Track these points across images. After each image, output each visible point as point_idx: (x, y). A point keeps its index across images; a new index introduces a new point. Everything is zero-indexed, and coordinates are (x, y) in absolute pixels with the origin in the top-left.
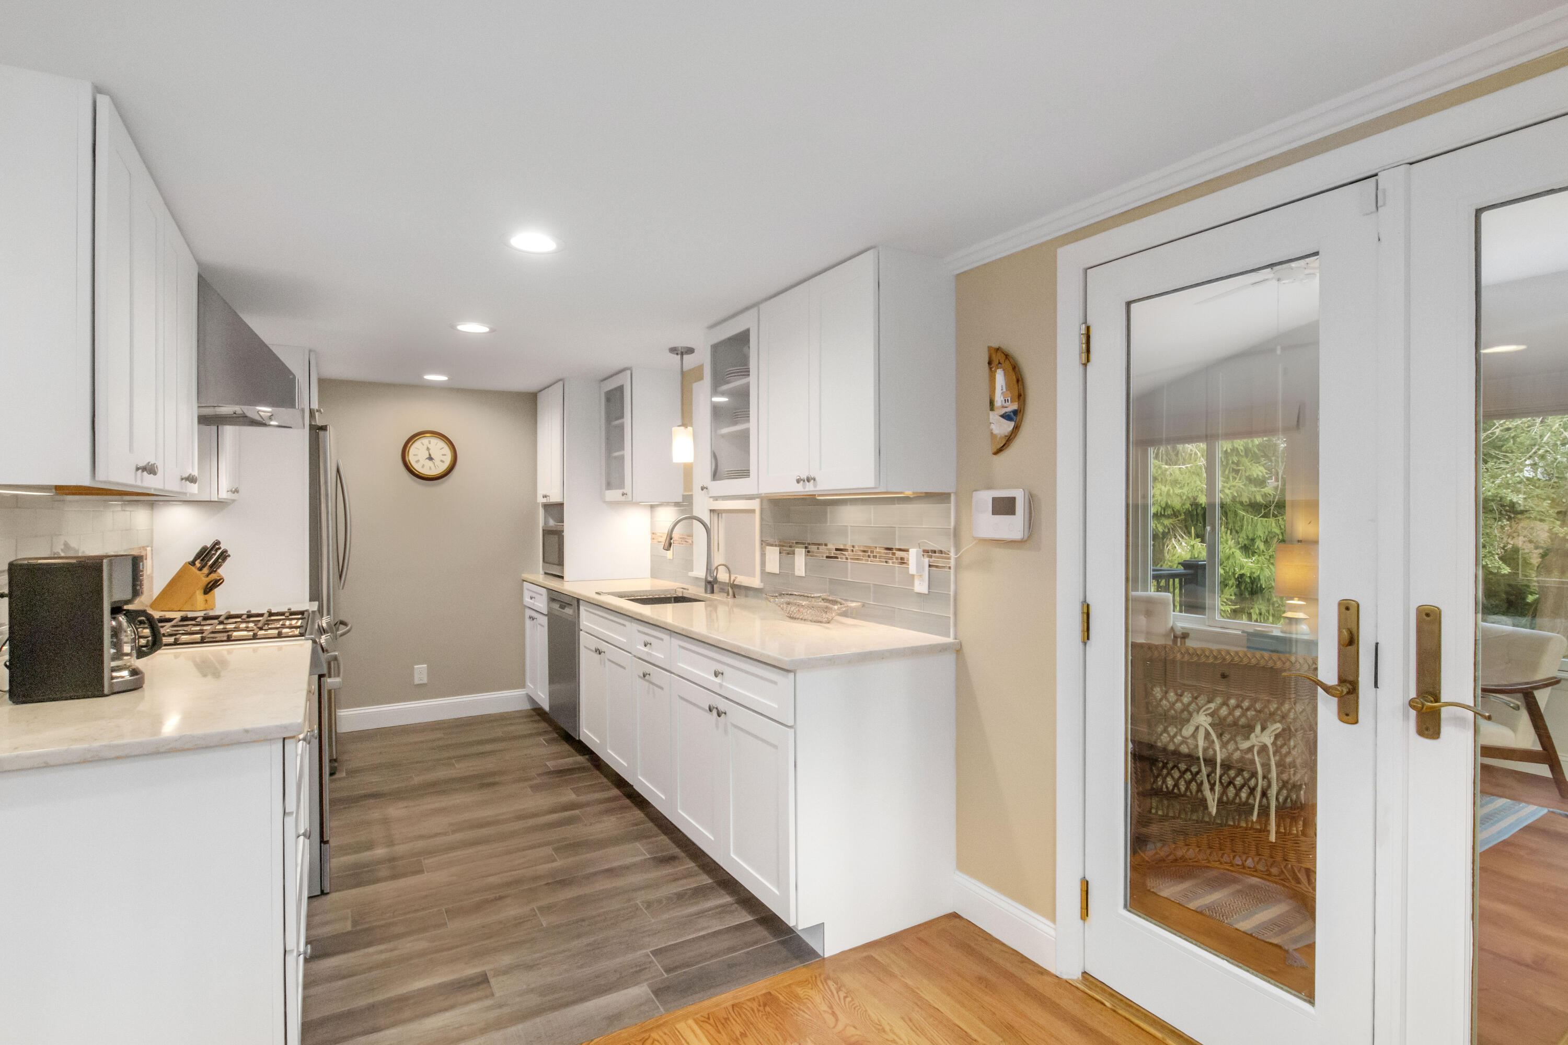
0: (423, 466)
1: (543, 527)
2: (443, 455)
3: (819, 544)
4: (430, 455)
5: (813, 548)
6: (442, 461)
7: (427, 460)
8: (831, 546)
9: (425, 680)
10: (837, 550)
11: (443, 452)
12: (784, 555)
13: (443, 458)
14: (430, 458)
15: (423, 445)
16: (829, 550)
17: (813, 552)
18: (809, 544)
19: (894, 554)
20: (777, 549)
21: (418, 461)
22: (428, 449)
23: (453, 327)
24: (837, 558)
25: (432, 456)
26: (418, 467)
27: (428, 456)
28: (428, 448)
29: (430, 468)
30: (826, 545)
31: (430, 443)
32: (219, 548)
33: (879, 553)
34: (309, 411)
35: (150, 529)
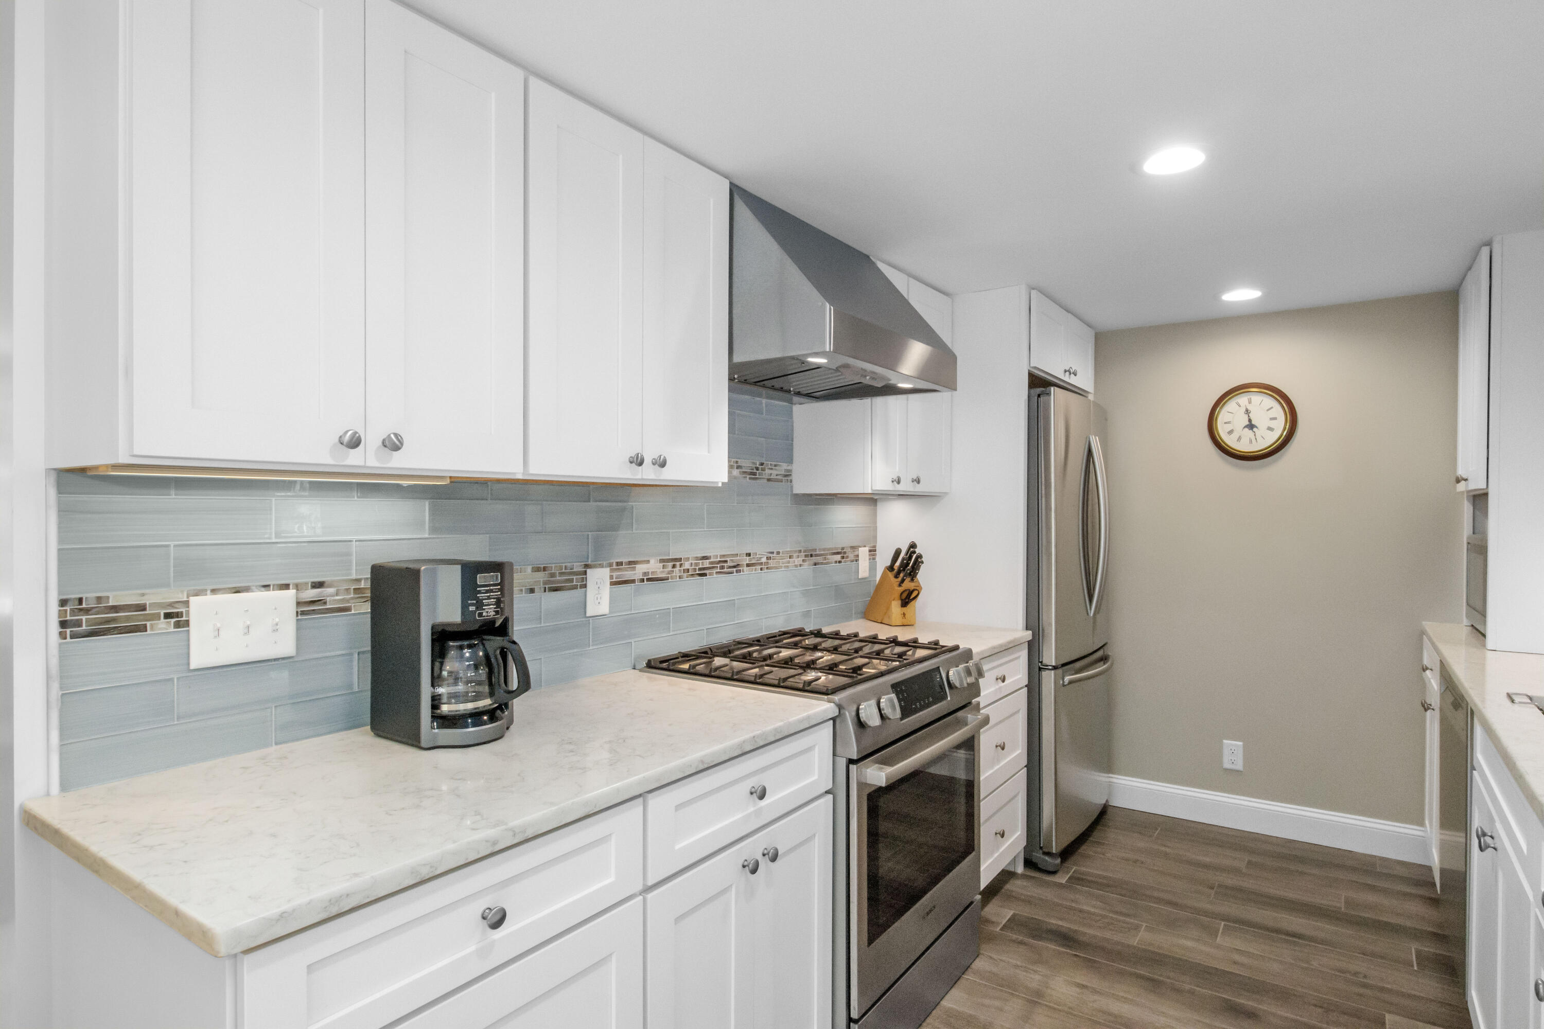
0: (1239, 439)
1: (1468, 538)
2: (1272, 419)
4: (1250, 420)
6: (1270, 429)
7: (1246, 429)
9: (1239, 766)
11: (1272, 414)
13: (1273, 424)
14: (1251, 426)
15: (1240, 406)
21: (1231, 432)
22: (1247, 412)
23: (1134, 168)
25: (1253, 423)
26: (1230, 441)
27: (1247, 423)
28: (1247, 410)
29: (1251, 441)
31: (1250, 402)
32: (914, 552)
34: (1029, 370)
35: (868, 527)
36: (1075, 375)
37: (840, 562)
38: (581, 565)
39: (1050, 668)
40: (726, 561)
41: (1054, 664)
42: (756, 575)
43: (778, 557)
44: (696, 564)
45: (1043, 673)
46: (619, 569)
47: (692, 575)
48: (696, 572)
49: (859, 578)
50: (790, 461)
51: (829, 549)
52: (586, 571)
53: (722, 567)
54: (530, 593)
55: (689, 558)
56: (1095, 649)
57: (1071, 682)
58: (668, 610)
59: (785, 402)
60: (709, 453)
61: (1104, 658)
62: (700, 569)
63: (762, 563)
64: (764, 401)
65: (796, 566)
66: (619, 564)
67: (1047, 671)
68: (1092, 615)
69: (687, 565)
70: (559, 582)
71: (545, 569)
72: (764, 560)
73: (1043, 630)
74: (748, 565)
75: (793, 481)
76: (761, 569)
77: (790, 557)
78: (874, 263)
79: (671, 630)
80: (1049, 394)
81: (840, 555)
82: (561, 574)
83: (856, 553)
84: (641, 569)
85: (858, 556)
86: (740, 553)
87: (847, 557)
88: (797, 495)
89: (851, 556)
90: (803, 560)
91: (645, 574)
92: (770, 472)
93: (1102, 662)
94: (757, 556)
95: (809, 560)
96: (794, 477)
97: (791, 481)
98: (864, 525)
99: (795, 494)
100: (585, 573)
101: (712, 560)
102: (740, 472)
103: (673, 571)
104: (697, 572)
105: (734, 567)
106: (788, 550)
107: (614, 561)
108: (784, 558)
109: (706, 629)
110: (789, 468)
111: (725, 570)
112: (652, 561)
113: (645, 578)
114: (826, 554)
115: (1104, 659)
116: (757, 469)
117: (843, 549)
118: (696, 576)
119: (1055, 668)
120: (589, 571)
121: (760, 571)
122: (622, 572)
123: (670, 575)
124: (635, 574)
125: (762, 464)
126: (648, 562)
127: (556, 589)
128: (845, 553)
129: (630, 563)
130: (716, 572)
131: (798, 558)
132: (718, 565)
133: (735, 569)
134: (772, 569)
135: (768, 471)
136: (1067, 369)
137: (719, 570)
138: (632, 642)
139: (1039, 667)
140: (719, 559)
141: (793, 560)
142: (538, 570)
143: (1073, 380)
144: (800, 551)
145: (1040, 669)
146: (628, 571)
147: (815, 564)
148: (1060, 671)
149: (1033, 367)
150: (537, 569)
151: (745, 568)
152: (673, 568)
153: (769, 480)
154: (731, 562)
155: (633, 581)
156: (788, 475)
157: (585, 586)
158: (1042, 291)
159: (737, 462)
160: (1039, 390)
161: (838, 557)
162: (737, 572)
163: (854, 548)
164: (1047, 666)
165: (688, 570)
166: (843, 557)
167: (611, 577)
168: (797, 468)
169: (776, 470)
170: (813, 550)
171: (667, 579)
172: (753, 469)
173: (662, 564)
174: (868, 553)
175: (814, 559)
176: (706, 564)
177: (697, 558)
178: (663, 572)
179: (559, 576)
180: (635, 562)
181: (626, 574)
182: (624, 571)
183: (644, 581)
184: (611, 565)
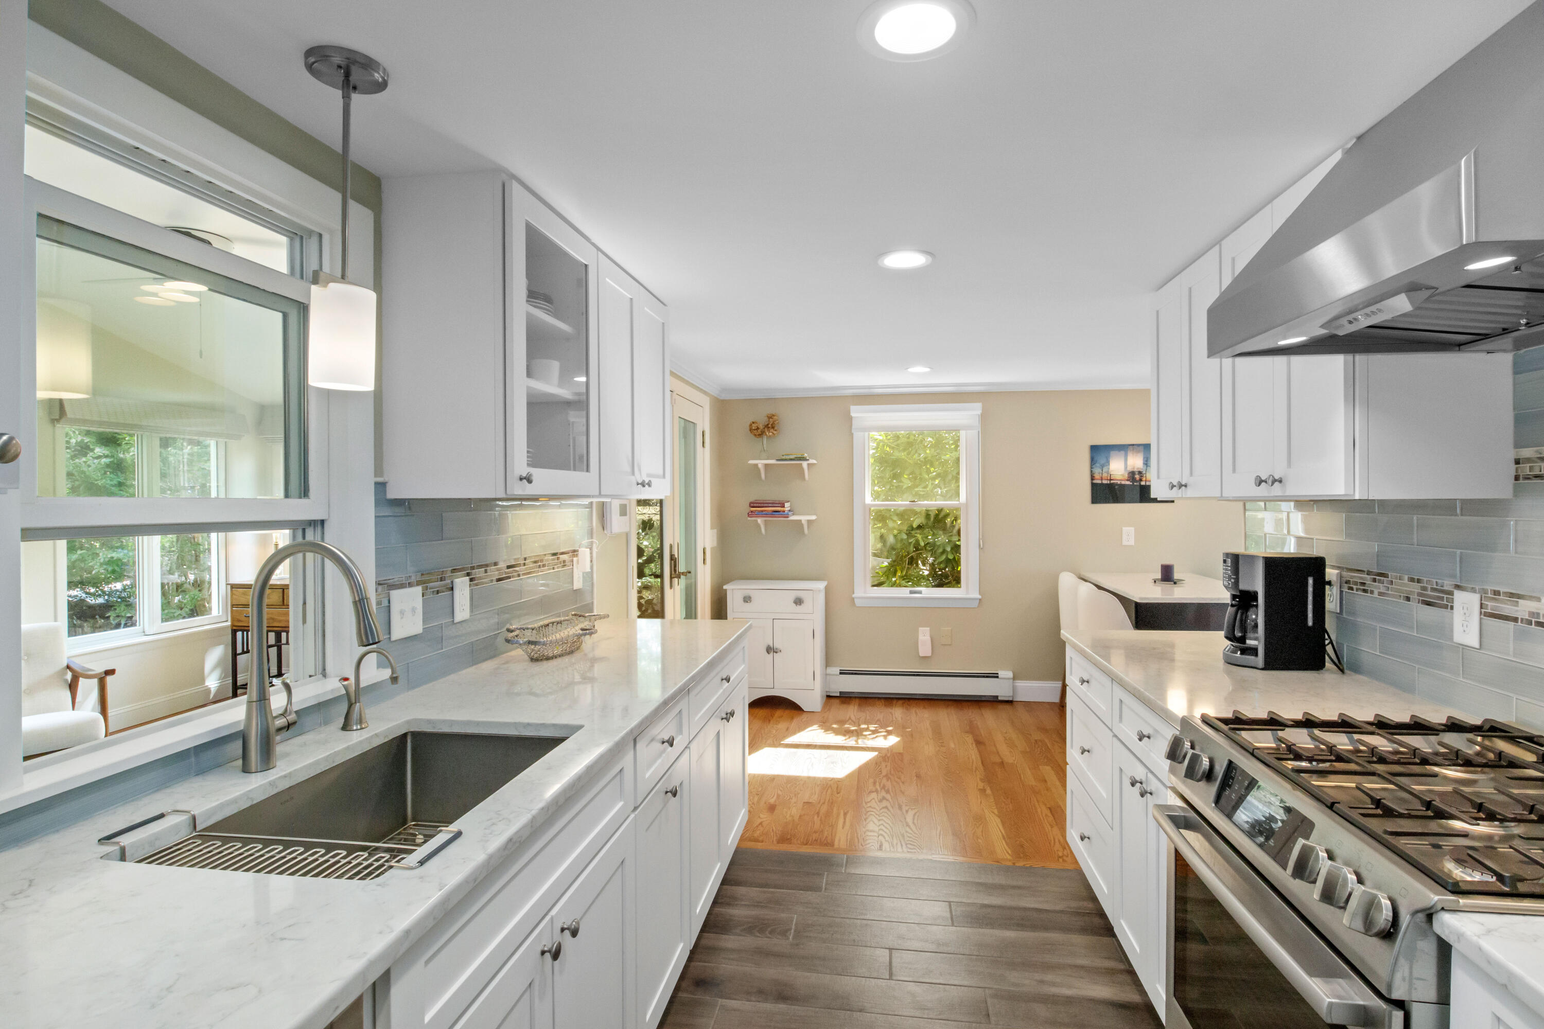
3: (487, 566)
5: (478, 573)
8: (502, 565)
10: (509, 567)
12: (429, 596)
16: (498, 570)
17: (480, 578)
18: (473, 568)
19: (558, 558)
20: (418, 590)
24: (509, 578)
30: (496, 564)
33: (547, 560)
38: (1452, 585)
46: (1495, 599)
52: (1453, 592)
54: (1406, 601)
66: (1496, 593)
70: (1431, 597)
71: (1419, 581)
82: (1433, 590)
84: (1524, 608)
91: (1532, 614)
107: (1490, 588)
113: (1533, 620)
120: (1456, 592)
122: (1498, 603)
124: (1517, 611)
126: (1539, 599)
127: (1429, 604)
129: (1512, 595)
146: (1505, 604)
150: (1412, 580)
155: (1515, 620)
157: (1451, 608)
167: (1481, 606)
179: (1431, 591)
180: (1519, 597)
181: (1505, 608)
182: (1501, 603)
183: (1530, 623)
184: (1485, 592)
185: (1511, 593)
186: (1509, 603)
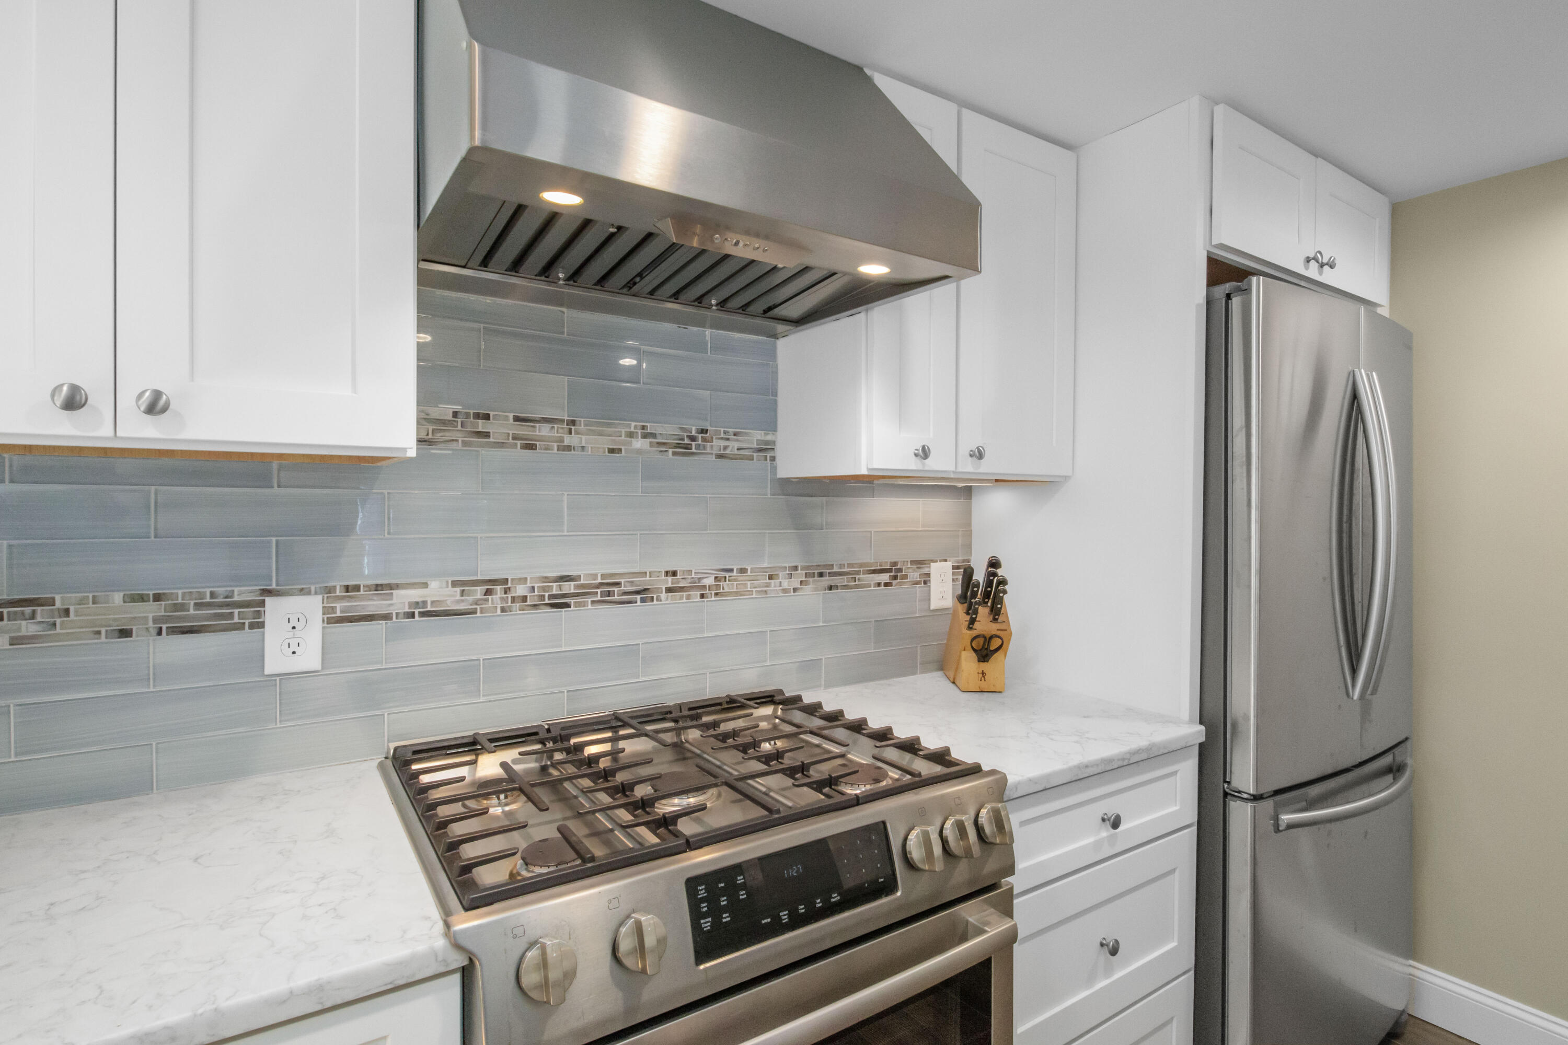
34: (1208, 252)
35: (955, 531)
36: (1331, 267)
37: (886, 585)
38: (253, 591)
39: (1245, 796)
40: (618, 584)
41: (1252, 792)
42: (688, 604)
43: (742, 577)
44: (544, 589)
45: (1232, 803)
46: (350, 597)
47: (535, 605)
48: (544, 600)
49: (931, 609)
50: (771, 425)
51: (861, 565)
52: (264, 601)
53: (609, 594)
54: (119, 638)
55: (526, 579)
56: (1365, 758)
57: (1291, 826)
58: (476, 662)
59: (762, 335)
60: (355, 393)
61: (1394, 768)
62: (551, 597)
63: (705, 586)
64: (708, 332)
65: (785, 591)
66: (351, 588)
67: (1239, 802)
68: (1356, 697)
69: (520, 590)
70: (194, 618)
71: (158, 598)
72: (709, 581)
73: (1234, 726)
74: (669, 590)
75: (777, 459)
76: (702, 596)
77: (771, 577)
78: (868, 80)
79: (481, 695)
80: (1247, 291)
81: (888, 574)
82: (198, 606)
83: (926, 571)
84: (402, 599)
85: (929, 575)
86: (651, 570)
87: (905, 577)
88: (787, 481)
89: (914, 575)
90: (801, 582)
91: (416, 604)
92: (723, 443)
93: (1390, 777)
94: (693, 576)
95: (814, 581)
96: (779, 453)
97: (773, 459)
98: (948, 529)
99: (780, 478)
100: (262, 604)
101: (582, 582)
102: (651, 443)
103: (487, 600)
104: (547, 601)
105: (638, 592)
106: (766, 565)
107: (338, 583)
108: (756, 578)
109: (568, 691)
110: (769, 437)
111: (616, 597)
112: (434, 585)
113: (416, 611)
114: (858, 573)
115: (1396, 770)
116: (693, 439)
117: (895, 564)
118: (542, 607)
119: (1256, 798)
120: (268, 600)
121: (699, 599)
122: (355, 601)
123: (478, 607)
124: (388, 605)
125: (704, 431)
126: (425, 585)
127: (188, 631)
128: (900, 570)
129: (378, 587)
130: (593, 602)
131: (791, 578)
132: (599, 591)
133: (638, 597)
134: (726, 596)
135: (718, 443)
136: (1312, 256)
137: (599, 598)
138: (383, 715)
139: (1224, 791)
140: (599, 581)
141: (777, 581)
142: (142, 598)
143: (1328, 277)
144: (796, 568)
145: (1226, 794)
146: (372, 600)
147: (830, 588)
148: (1267, 805)
149: (1217, 246)
150: (138, 598)
151: (663, 595)
152: (485, 595)
153: (720, 456)
154: (628, 584)
155: (387, 617)
156: (766, 449)
157: (261, 625)
158: (1237, 106)
159: (643, 427)
160: (1227, 287)
161: (885, 578)
162: (643, 600)
163: (919, 563)
164: (1239, 792)
165: (524, 599)
166: (895, 578)
167: (326, 610)
168: (783, 439)
169: (737, 440)
170: (826, 566)
171: (474, 612)
172: (683, 440)
173: (458, 590)
174: (950, 571)
175: (827, 581)
176: (569, 587)
177: (546, 579)
178: (463, 601)
179: (195, 610)
180: (391, 587)
181: (367, 605)
182: (361, 601)
183: (412, 615)
184: (329, 590)
185: (377, 585)
186: (375, 598)
